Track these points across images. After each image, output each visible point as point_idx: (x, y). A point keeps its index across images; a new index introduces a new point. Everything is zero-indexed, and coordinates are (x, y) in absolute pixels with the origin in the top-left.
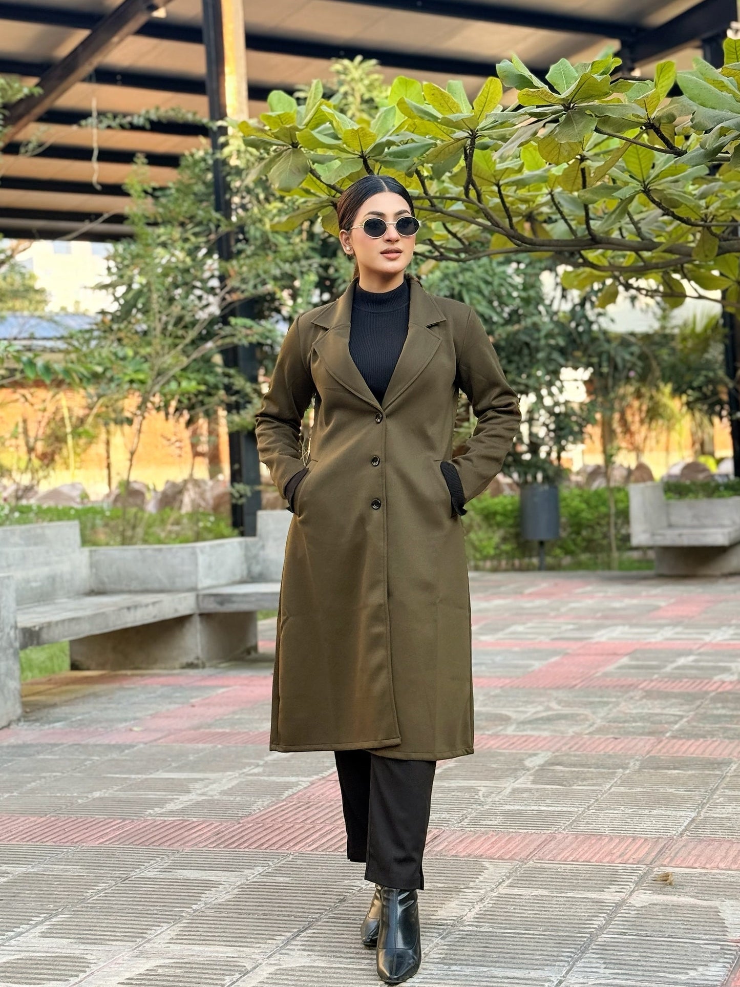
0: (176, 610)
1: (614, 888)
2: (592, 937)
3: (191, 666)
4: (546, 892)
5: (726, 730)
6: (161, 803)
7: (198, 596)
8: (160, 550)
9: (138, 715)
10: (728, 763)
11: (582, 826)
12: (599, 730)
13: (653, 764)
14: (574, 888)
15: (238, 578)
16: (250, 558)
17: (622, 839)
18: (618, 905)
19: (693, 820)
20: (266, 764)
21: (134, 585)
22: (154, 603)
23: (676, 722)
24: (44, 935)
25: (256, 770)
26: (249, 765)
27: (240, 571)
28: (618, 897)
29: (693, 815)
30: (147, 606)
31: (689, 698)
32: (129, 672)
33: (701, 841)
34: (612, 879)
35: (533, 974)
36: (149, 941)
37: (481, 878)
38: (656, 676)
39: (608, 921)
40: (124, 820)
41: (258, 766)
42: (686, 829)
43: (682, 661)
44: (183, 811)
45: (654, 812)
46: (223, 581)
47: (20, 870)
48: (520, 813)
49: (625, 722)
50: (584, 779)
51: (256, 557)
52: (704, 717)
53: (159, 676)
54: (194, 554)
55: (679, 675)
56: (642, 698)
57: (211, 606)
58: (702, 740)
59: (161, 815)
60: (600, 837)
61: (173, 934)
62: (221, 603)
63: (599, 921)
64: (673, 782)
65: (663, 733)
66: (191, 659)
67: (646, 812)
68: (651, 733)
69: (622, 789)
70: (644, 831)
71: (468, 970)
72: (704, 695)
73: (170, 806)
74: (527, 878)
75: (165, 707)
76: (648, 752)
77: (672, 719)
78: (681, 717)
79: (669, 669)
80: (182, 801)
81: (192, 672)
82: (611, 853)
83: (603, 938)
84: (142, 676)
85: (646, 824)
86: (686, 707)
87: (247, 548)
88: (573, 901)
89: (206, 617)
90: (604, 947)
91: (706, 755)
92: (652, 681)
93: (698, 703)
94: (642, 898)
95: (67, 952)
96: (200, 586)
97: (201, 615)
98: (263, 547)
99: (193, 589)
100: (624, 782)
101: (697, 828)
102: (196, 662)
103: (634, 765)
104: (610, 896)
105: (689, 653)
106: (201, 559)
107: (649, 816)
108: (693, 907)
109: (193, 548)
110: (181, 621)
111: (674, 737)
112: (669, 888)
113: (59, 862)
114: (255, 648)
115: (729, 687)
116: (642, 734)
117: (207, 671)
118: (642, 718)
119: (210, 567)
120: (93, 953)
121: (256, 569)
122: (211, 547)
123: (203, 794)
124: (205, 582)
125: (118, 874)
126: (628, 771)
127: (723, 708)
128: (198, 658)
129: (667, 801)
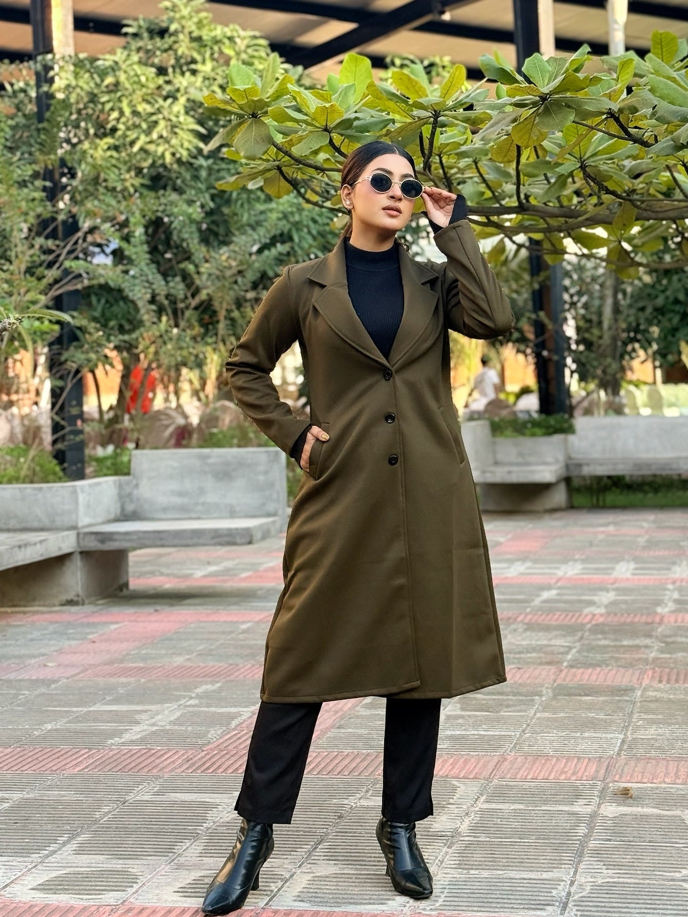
0: (60, 549)
1: (582, 802)
2: (583, 844)
3: (70, 603)
4: (521, 807)
5: (617, 659)
6: (120, 733)
7: (78, 534)
8: (40, 489)
9: (43, 651)
10: (633, 689)
11: (526, 749)
13: (562, 691)
14: (546, 802)
15: (112, 516)
16: (123, 497)
17: (568, 759)
18: (594, 815)
19: (623, 742)
20: (198, 696)
21: (13, 524)
22: (41, 542)
23: (567, 653)
24: (78, 852)
25: (192, 702)
26: (184, 697)
27: (115, 510)
28: (589, 809)
29: (622, 736)
30: (35, 544)
31: (570, 630)
32: (9, 610)
33: (638, 760)
34: (576, 795)
35: (545, 875)
36: (179, 855)
37: (458, 796)
38: (528, 610)
39: (591, 828)
40: (90, 749)
41: (191, 698)
42: (620, 750)
43: (546, 595)
44: (142, 740)
45: (586, 735)
46: (100, 520)
47: (17, 796)
48: (463, 737)
49: (520, 653)
50: (508, 706)
51: (130, 495)
52: (591, 649)
53: (42, 613)
54: (74, 492)
55: (549, 607)
56: (526, 630)
57: (92, 544)
58: (598, 669)
59: (123, 744)
60: (547, 757)
61: (200, 849)
62: (102, 541)
63: (582, 830)
64: (590, 707)
65: (559, 662)
66: (71, 596)
67: (578, 734)
68: (549, 663)
69: (546, 715)
70: (584, 751)
71: (485, 874)
72: (581, 627)
73: (127, 737)
74: (500, 794)
75: (66, 644)
76: (555, 681)
77: (562, 650)
78: (570, 648)
79: (537, 602)
80: (135, 733)
81: (74, 609)
82: (562, 772)
83: (592, 844)
84: (25, 613)
85: (583, 746)
86: (569, 639)
87: (120, 486)
88: (550, 814)
89: (86, 554)
90: (597, 852)
91: (609, 683)
92: (527, 614)
93: (580, 634)
94: (611, 810)
95: (109, 866)
96: (80, 524)
97: (81, 553)
98: (137, 486)
99: (74, 528)
100: (545, 708)
101: (630, 748)
102: (75, 599)
103: (547, 693)
104: (579, 807)
105: (549, 587)
106: (82, 498)
107: (583, 738)
108: (659, 817)
109: (74, 487)
110: (61, 560)
111: (572, 667)
112: (630, 801)
113: (51, 787)
114: (126, 585)
115: (601, 620)
116: (541, 664)
117: (88, 609)
118: (534, 649)
119: (88, 506)
120: (135, 867)
121: (130, 508)
122: (90, 486)
123: (153, 725)
124: (85, 520)
125: (114, 798)
126: (544, 699)
127: (605, 639)
128: (78, 596)
129: (593, 725)
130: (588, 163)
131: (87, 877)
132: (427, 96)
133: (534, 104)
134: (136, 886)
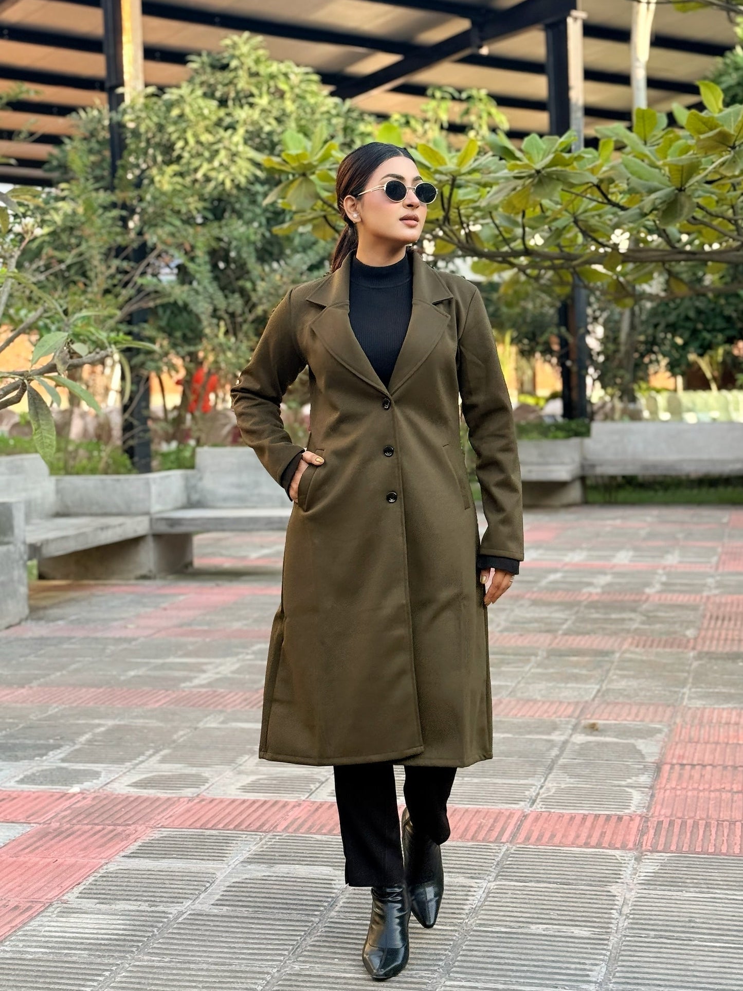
0: (135, 531)
1: (557, 733)
2: (554, 762)
3: (144, 577)
4: (510, 735)
5: (604, 629)
6: (190, 679)
7: (151, 520)
8: (118, 480)
9: (124, 615)
10: (613, 652)
11: (519, 695)
12: (506, 629)
13: (556, 654)
14: (529, 733)
15: (179, 504)
16: (189, 488)
17: (552, 703)
18: (565, 743)
19: (599, 691)
20: (254, 653)
21: (95, 509)
22: (120, 525)
23: (563, 624)
24: (163, 760)
25: (249, 657)
26: (242, 653)
27: (182, 499)
28: (563, 738)
29: (598, 687)
30: (114, 527)
31: (568, 606)
32: (92, 582)
33: (608, 704)
34: (554, 727)
35: (522, 782)
36: (241, 765)
38: (535, 589)
39: (562, 750)
40: (167, 690)
41: (247, 654)
42: (595, 696)
43: (552, 577)
44: (209, 685)
45: (569, 685)
46: (169, 507)
47: (110, 723)
49: (524, 623)
50: (508, 663)
51: (195, 486)
52: (584, 620)
53: (120, 585)
54: (147, 484)
55: (553, 588)
56: (531, 605)
57: (163, 528)
58: (587, 637)
59: (194, 687)
60: (535, 701)
62: (172, 526)
63: (555, 752)
64: (575, 665)
65: (556, 631)
66: (144, 571)
67: (563, 685)
68: (548, 631)
69: (539, 670)
70: (565, 697)
71: (476, 780)
72: (578, 603)
73: (196, 682)
75: (142, 610)
76: (550, 645)
77: (559, 621)
78: (566, 620)
79: (544, 583)
80: (202, 679)
81: (147, 583)
82: (546, 712)
83: (562, 761)
84: (105, 585)
85: (566, 693)
86: (567, 612)
87: (187, 479)
88: (532, 741)
89: (158, 537)
90: (564, 767)
91: (594, 647)
92: (533, 593)
93: (576, 609)
94: (580, 738)
96: (153, 511)
97: (154, 535)
98: (201, 479)
99: (147, 513)
100: (539, 665)
101: (603, 696)
102: (148, 574)
103: (542, 654)
104: (557, 737)
105: (555, 571)
106: (154, 489)
107: (566, 688)
108: (616, 744)
109: (148, 479)
110: (135, 542)
111: (565, 634)
112: (595, 733)
113: (137, 717)
114: (191, 563)
115: (596, 598)
116: (541, 631)
117: (159, 582)
118: (536, 620)
119: (160, 495)
120: (206, 772)
121: (195, 497)
122: (162, 478)
123: (218, 673)
124: (156, 508)
125: (188, 725)
126: (539, 658)
127: (597, 612)
128: (150, 571)
129: (576, 678)
130: (581, 217)
131: (169, 778)
132: (446, 164)
133: (530, 176)
134: (207, 785)
